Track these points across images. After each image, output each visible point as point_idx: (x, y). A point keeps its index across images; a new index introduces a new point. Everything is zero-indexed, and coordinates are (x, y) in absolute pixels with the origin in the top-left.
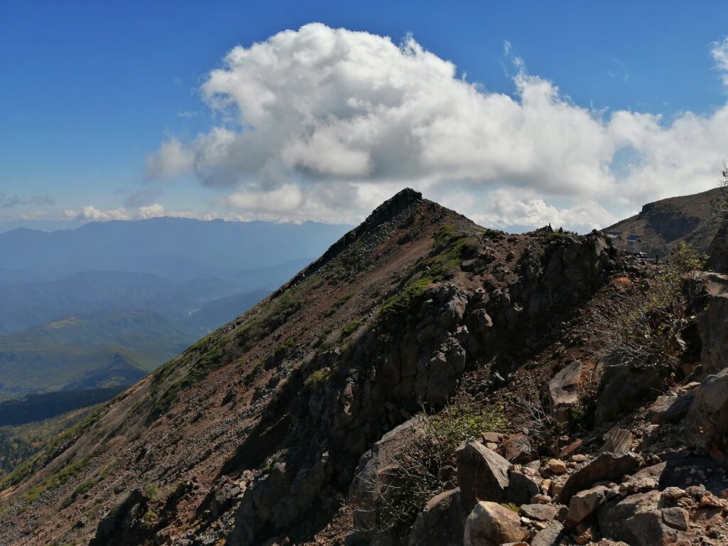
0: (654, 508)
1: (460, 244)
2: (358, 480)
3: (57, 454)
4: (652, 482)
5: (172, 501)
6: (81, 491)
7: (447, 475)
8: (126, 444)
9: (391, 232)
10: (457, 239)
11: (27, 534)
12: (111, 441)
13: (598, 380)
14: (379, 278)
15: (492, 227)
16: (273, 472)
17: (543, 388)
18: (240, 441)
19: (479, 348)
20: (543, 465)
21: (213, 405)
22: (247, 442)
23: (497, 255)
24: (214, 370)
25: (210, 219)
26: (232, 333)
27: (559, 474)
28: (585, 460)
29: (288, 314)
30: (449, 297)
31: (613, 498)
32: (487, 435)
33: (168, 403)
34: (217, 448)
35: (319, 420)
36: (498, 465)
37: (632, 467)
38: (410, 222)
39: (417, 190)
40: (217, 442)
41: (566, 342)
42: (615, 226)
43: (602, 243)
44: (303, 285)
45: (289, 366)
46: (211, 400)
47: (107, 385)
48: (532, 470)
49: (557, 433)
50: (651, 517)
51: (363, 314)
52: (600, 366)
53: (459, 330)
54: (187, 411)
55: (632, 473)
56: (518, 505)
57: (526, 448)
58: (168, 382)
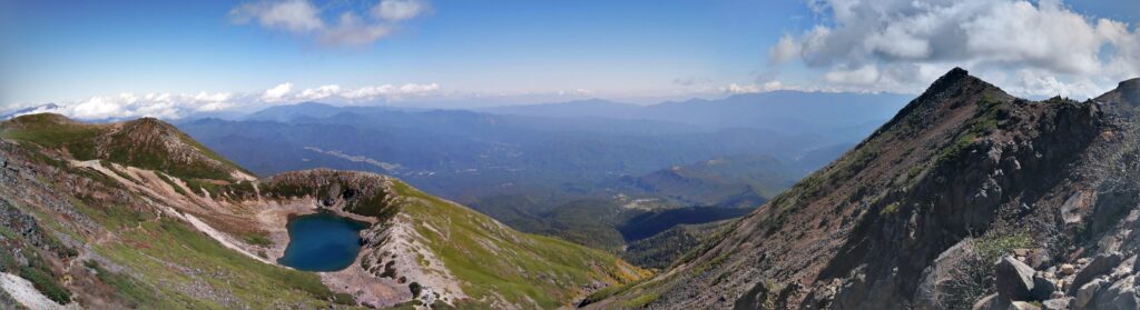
0: (1130, 288)
1: (996, 109)
2: (920, 290)
3: (710, 248)
4: (1129, 270)
5: (784, 294)
6: (723, 276)
7: (988, 284)
8: (753, 249)
9: (945, 100)
10: (993, 105)
11: (692, 297)
12: (744, 245)
13: (1093, 204)
14: (936, 134)
15: (1020, 96)
16: (856, 281)
17: (1057, 212)
18: (832, 256)
19: (1011, 186)
20: (1058, 270)
21: (812, 227)
22: (837, 257)
23: (1023, 116)
24: (814, 201)
25: (812, 90)
26: (827, 175)
27: (1070, 274)
28: (1086, 261)
29: (868, 162)
30: (989, 148)
31: (1105, 286)
32: (1018, 251)
33: (781, 223)
34: (815, 259)
35: (891, 242)
36: (1026, 273)
37: (1116, 261)
38: (960, 92)
39: (964, 68)
40: (815, 255)
41: (1071, 178)
42: (1101, 96)
43: (1094, 108)
44: (879, 140)
45: (868, 200)
46: (811, 223)
47: (742, 206)
48: (1050, 275)
49: (1067, 244)
50: (1129, 294)
51: (924, 161)
52: (1095, 193)
53: (997, 172)
54: (794, 230)
55: (1117, 266)
56: (1041, 301)
57: (1046, 258)
58: (781, 208)
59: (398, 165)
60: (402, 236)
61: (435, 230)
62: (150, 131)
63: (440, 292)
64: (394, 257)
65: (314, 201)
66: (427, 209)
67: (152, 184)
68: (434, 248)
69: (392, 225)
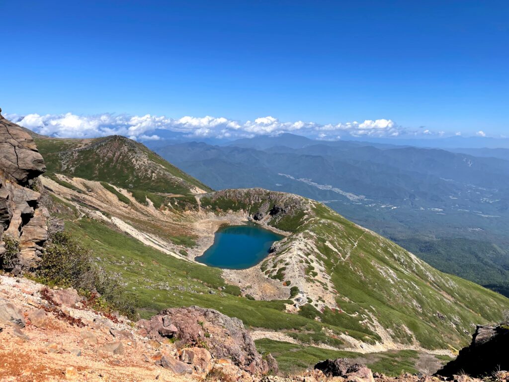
59: (362, 197)
60: (300, 249)
61: (336, 250)
62: (119, 149)
63: (314, 298)
64: (287, 264)
65: (246, 215)
66: (337, 231)
67: (97, 193)
68: (328, 264)
69: (295, 239)
